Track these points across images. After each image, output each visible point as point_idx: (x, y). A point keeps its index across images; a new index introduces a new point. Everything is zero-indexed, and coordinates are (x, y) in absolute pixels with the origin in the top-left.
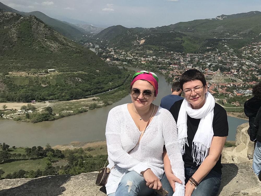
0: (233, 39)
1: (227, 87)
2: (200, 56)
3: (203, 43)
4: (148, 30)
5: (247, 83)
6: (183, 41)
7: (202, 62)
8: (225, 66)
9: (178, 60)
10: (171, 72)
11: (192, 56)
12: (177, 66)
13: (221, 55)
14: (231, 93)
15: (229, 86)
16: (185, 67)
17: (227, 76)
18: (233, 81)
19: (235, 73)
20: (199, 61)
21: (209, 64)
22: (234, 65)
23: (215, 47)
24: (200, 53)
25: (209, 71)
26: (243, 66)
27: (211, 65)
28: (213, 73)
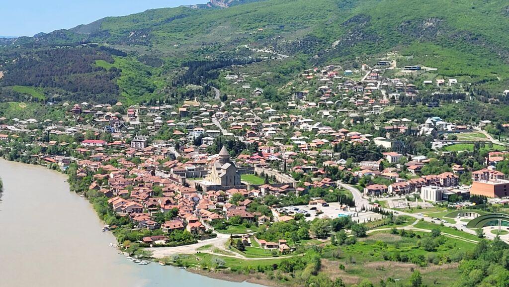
2: (169, 111)
3: (177, 74)
4: (11, 42)
6: (117, 72)
8: (241, 139)
11: (146, 112)
12: (101, 144)
13: (229, 108)
16: (126, 146)
19: (273, 158)
20: (165, 123)
21: (195, 134)
22: (267, 134)
23: (212, 84)
24: (168, 102)
25: (197, 156)
26: (293, 135)
27: (202, 136)
28: (210, 158)
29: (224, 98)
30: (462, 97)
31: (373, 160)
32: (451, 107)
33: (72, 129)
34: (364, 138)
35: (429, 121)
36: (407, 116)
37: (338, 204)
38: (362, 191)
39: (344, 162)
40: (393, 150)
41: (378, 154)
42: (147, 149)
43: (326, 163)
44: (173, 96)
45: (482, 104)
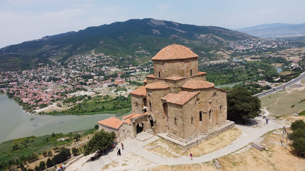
0: (59, 54)
1: (61, 93)
2: (35, 72)
5: (75, 87)
7: (37, 76)
8: (56, 77)
9: (15, 78)
10: (11, 89)
11: (28, 72)
12: (16, 83)
13: (51, 69)
14: (65, 97)
15: (62, 91)
16: (23, 83)
17: (59, 84)
18: (65, 87)
19: (65, 81)
20: (34, 75)
21: (43, 77)
22: (63, 75)
23: (46, 63)
24: (34, 69)
25: (44, 83)
26: (70, 74)
27: (45, 77)
28: (48, 83)
29: (50, 66)
30: (111, 60)
31: (91, 79)
32: (108, 63)
33: (6, 80)
34: (88, 73)
35: (103, 67)
36: (98, 66)
37: (83, 91)
38: (89, 87)
39: (84, 80)
40: (96, 75)
41: (92, 77)
42: (30, 83)
43: (79, 81)
44: (35, 67)
45: (115, 62)
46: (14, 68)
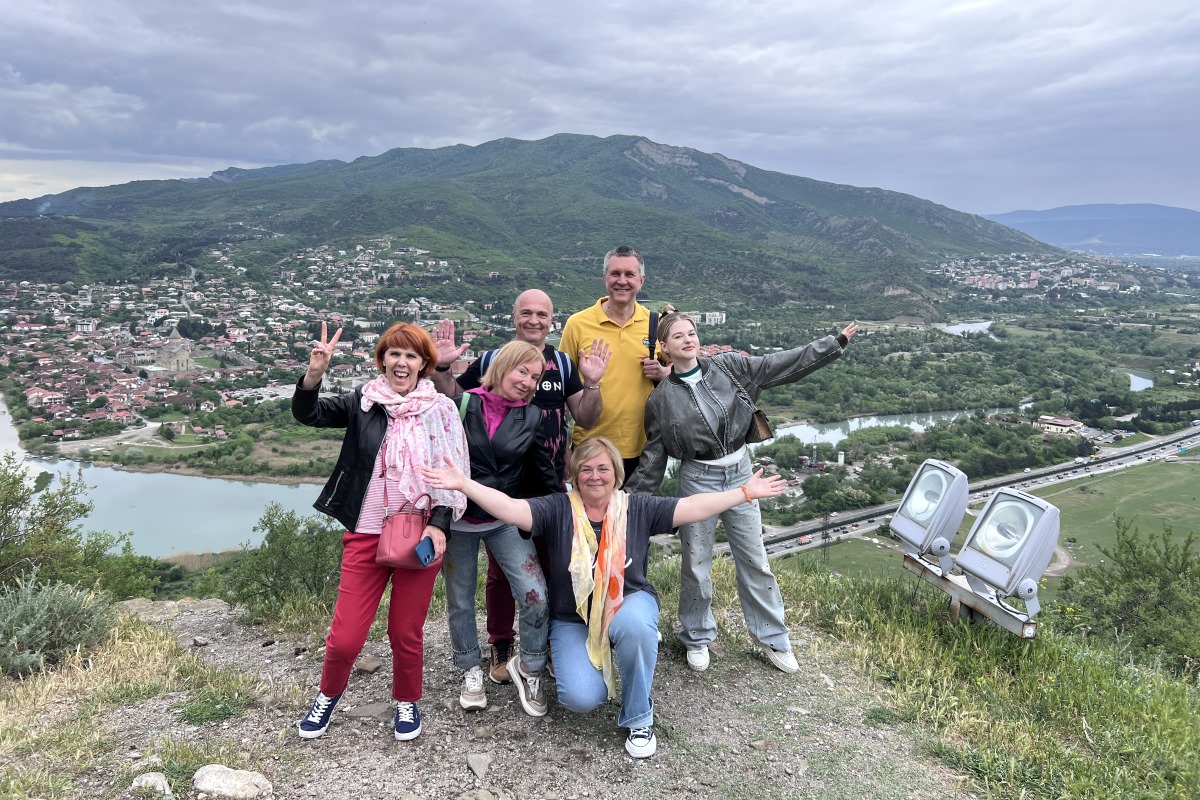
2: (130, 291)
5: (267, 366)
7: (133, 310)
8: (209, 320)
9: (43, 307)
11: (101, 292)
12: (37, 328)
13: (202, 288)
14: (208, 402)
15: (208, 378)
16: (69, 329)
17: (210, 349)
18: (226, 362)
19: (241, 339)
20: (123, 305)
21: (158, 315)
22: (241, 315)
23: (188, 262)
25: (155, 339)
26: (270, 316)
27: (165, 318)
29: (200, 278)
32: (437, 288)
34: (345, 318)
35: (413, 301)
36: (394, 296)
42: (95, 332)
45: (467, 285)
46: (56, 273)
